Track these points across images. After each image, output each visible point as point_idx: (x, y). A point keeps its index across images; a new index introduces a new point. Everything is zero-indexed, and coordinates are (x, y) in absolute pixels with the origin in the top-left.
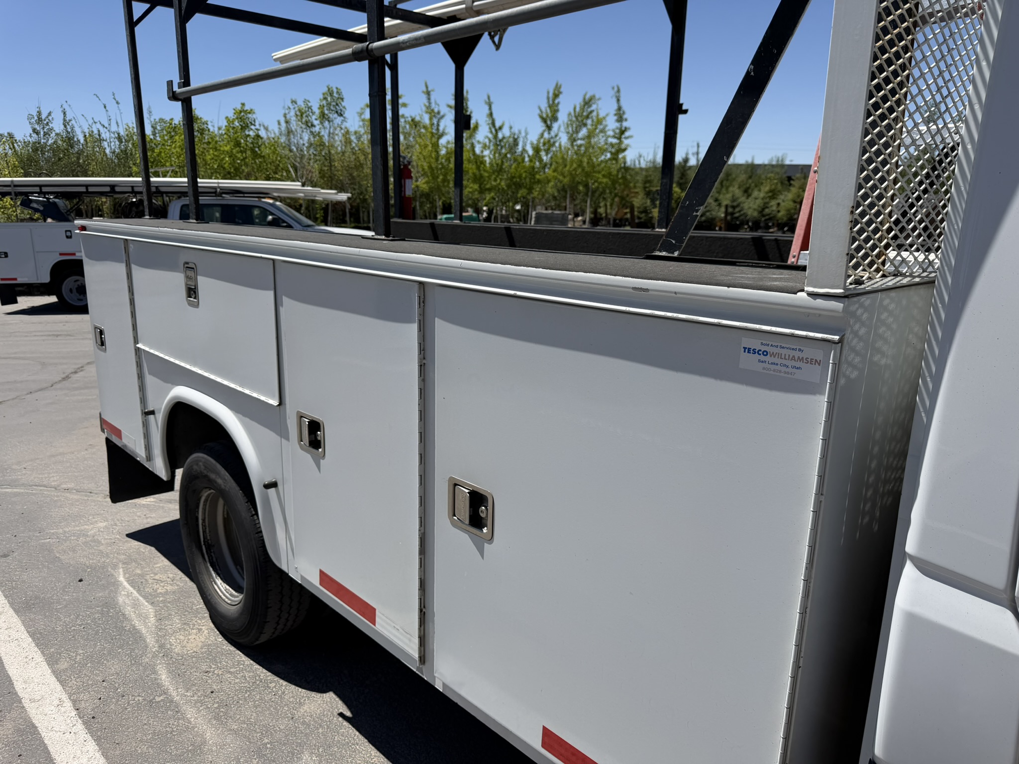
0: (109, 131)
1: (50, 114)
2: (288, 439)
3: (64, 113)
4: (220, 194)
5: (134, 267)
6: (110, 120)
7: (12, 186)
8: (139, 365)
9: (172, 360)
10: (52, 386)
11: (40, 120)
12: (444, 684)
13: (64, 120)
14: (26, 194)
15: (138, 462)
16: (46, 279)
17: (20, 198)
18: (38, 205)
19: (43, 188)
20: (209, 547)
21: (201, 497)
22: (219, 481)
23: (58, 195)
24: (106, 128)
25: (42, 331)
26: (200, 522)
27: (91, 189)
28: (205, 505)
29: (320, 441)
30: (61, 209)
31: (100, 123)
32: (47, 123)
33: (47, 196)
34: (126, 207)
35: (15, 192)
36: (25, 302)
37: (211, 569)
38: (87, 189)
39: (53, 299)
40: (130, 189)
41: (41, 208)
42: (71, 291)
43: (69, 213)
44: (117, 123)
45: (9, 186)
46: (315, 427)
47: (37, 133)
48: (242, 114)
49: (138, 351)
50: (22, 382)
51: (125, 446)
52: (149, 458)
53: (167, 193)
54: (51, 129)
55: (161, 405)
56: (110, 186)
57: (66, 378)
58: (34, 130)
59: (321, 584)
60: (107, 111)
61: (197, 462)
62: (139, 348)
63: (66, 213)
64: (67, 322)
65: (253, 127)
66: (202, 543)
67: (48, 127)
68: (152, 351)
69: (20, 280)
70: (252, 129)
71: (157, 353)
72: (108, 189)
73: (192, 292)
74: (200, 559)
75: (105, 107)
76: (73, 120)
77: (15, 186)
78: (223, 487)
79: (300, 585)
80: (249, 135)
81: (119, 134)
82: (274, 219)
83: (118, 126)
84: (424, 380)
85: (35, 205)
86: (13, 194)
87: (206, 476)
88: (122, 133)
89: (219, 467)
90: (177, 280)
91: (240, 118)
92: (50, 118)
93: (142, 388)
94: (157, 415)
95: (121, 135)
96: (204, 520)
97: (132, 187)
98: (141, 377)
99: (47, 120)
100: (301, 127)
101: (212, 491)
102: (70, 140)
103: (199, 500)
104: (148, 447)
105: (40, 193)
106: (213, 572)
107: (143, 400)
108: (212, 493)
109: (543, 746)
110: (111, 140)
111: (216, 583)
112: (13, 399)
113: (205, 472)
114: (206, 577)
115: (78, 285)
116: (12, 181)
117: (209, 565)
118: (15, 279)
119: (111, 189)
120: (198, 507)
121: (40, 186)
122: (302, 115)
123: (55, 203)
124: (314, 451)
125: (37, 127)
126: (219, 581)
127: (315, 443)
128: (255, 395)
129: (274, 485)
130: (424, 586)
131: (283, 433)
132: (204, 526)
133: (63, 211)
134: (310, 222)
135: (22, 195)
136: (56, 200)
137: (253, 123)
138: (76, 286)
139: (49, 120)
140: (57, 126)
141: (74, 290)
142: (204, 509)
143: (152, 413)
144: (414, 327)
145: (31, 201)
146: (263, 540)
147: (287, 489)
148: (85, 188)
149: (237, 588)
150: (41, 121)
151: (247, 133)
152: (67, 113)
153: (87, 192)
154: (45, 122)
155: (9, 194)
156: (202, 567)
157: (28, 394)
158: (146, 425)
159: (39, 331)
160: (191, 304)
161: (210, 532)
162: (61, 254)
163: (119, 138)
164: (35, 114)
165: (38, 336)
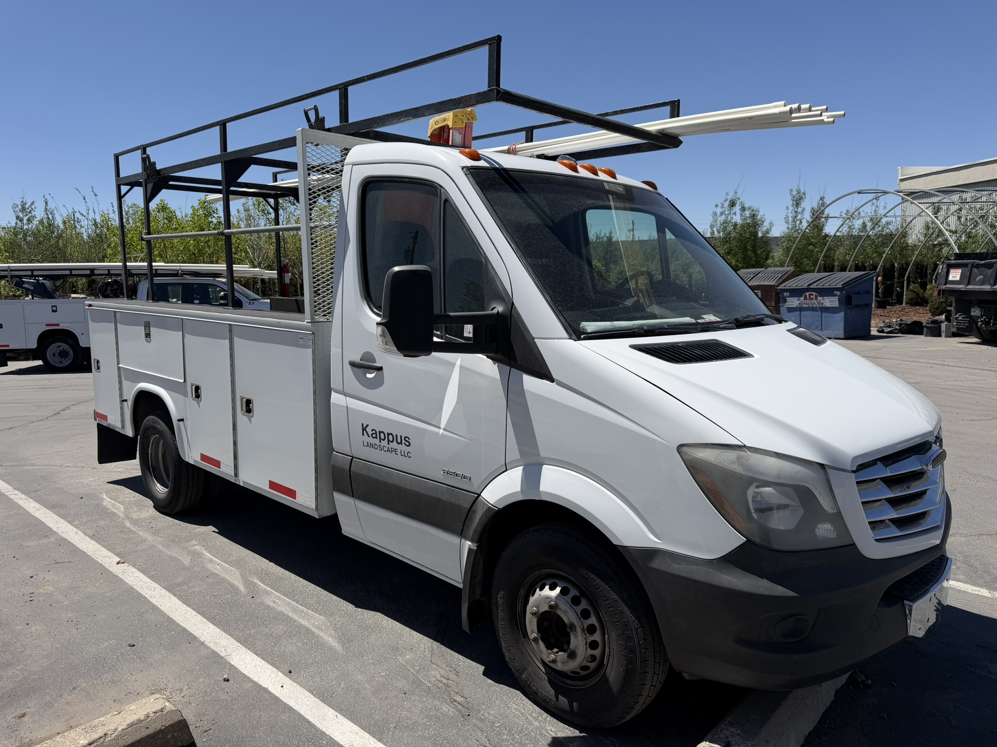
0: (87, 219)
1: (33, 203)
2: (187, 397)
3: (46, 203)
4: (182, 275)
5: (119, 325)
6: (88, 210)
7: (9, 270)
8: (120, 376)
9: (137, 370)
10: (47, 418)
11: (23, 209)
12: (243, 481)
13: (46, 209)
14: (20, 277)
15: (117, 431)
16: (34, 345)
17: (15, 280)
18: (29, 285)
19: (34, 272)
20: (154, 469)
21: (150, 441)
22: (159, 427)
23: (46, 277)
24: (85, 216)
25: (32, 386)
26: (150, 455)
27: (74, 272)
28: (152, 446)
29: (199, 395)
30: (48, 288)
31: (80, 212)
32: (30, 211)
33: (37, 278)
34: (103, 286)
35: (11, 276)
36: (13, 366)
37: (155, 479)
38: (71, 272)
39: (40, 363)
40: (106, 272)
41: (32, 288)
42: (54, 355)
43: (54, 291)
44: (94, 210)
45: (6, 271)
46: (197, 388)
47: (21, 220)
48: (206, 204)
49: (119, 368)
50: (24, 416)
51: (109, 424)
52: (123, 427)
53: (137, 275)
54: (34, 217)
55: (130, 396)
56: (90, 269)
57: (58, 413)
58: (18, 217)
59: (201, 460)
60: (86, 202)
61: (148, 421)
62: (119, 367)
63: (52, 291)
64: (51, 379)
65: (215, 215)
66: (150, 466)
67: (30, 215)
68: (127, 367)
69: (12, 347)
70: (214, 217)
71: (129, 368)
72: (88, 272)
73: (148, 335)
74: (149, 475)
75: (84, 199)
76: (55, 210)
77: (11, 270)
78: (160, 429)
79: (194, 465)
80: (212, 222)
81: (95, 220)
82: (225, 294)
83: (95, 213)
84: (232, 361)
85: (26, 286)
86: (9, 277)
87: (153, 426)
88: (98, 220)
89: (159, 420)
90: (141, 330)
91: (204, 208)
92: (33, 207)
93: (121, 389)
94: (128, 402)
95: (97, 221)
96: (151, 454)
97: (109, 270)
98: (120, 382)
99: (30, 209)
100: (258, 215)
101: (156, 435)
102: (51, 226)
103: (149, 442)
104: (123, 421)
105: (30, 276)
106: (155, 481)
107: (121, 395)
108: (156, 437)
109: (270, 488)
110: (89, 227)
111: (157, 486)
112: (20, 426)
113: (152, 424)
114: (152, 484)
115: (60, 350)
116: (9, 267)
117: (153, 478)
118: (8, 346)
119: (91, 272)
120: (149, 447)
121: (32, 271)
122: (259, 205)
123: (43, 284)
124: (198, 399)
125: (21, 215)
126: (158, 485)
127: (198, 396)
128: (174, 379)
129: (182, 420)
130: (235, 443)
131: (186, 395)
132: (151, 458)
133: (49, 290)
134: (257, 297)
135: (17, 280)
136: (44, 281)
137: (216, 212)
138: (59, 351)
139: (32, 208)
140: (39, 214)
141: (57, 355)
142: (152, 448)
143: (126, 401)
144: (228, 341)
145: (24, 282)
146: (179, 452)
147: (188, 422)
148: (69, 271)
149: (165, 486)
150: (25, 209)
151: (210, 220)
152: (48, 202)
153: (71, 275)
154: (28, 211)
155: (6, 276)
156: (150, 479)
157: (30, 423)
158: (122, 408)
159: (30, 386)
160: (147, 341)
161: (155, 461)
162: (47, 325)
163: (95, 224)
164: (19, 203)
165: (29, 389)
